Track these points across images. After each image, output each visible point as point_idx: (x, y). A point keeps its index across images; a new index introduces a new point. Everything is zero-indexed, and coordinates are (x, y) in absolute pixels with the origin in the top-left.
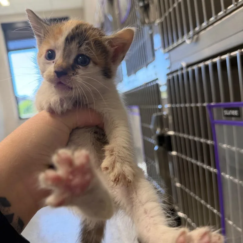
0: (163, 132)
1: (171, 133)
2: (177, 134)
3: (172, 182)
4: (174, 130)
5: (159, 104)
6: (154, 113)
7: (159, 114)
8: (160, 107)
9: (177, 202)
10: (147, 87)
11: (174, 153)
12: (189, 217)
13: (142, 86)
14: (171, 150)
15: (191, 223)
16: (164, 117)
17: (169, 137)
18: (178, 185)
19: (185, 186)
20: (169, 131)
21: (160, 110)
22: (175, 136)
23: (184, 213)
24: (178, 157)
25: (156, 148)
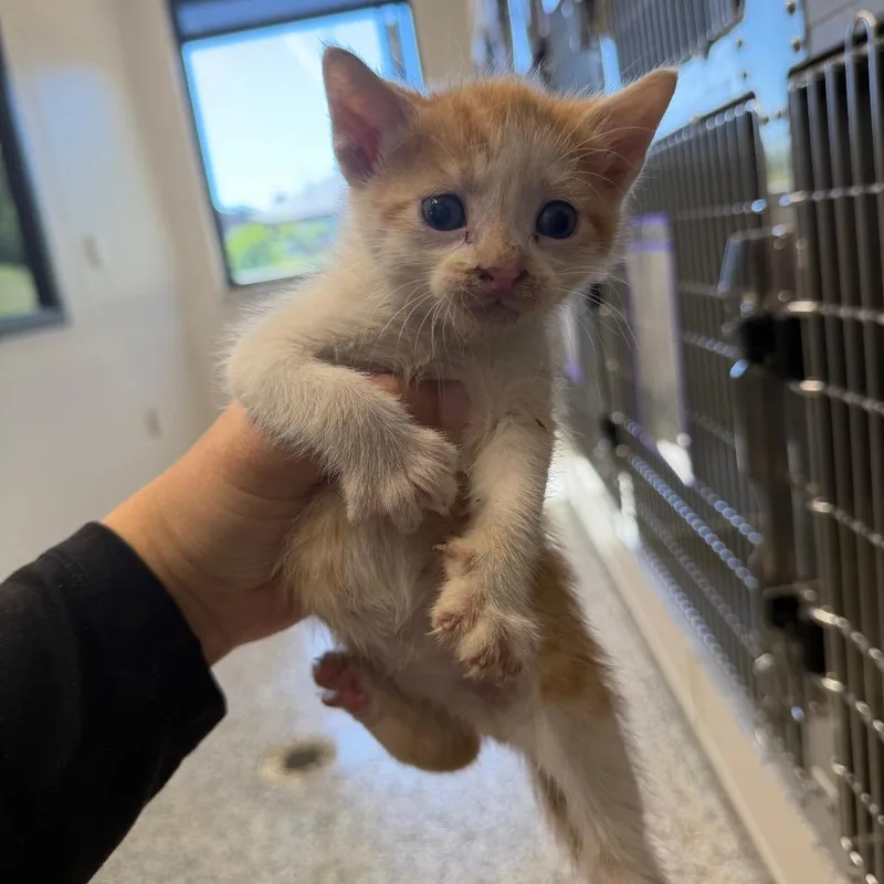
0: (766, 306)
1: (803, 307)
2: (828, 310)
3: (796, 499)
4: (818, 296)
5: (756, 197)
6: (734, 230)
7: (754, 235)
8: (757, 207)
9: (812, 574)
10: (706, 133)
11: (811, 386)
12: (857, 627)
13: (687, 128)
14: (801, 376)
15: (867, 651)
16: (777, 246)
17: (796, 321)
18: (820, 507)
19: (851, 512)
20: (794, 299)
21: (760, 220)
22: (820, 319)
23: (839, 612)
24: (825, 400)
25: (737, 370)
